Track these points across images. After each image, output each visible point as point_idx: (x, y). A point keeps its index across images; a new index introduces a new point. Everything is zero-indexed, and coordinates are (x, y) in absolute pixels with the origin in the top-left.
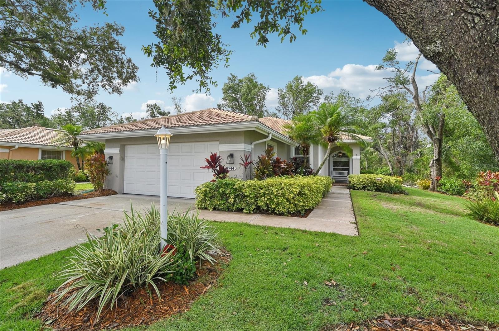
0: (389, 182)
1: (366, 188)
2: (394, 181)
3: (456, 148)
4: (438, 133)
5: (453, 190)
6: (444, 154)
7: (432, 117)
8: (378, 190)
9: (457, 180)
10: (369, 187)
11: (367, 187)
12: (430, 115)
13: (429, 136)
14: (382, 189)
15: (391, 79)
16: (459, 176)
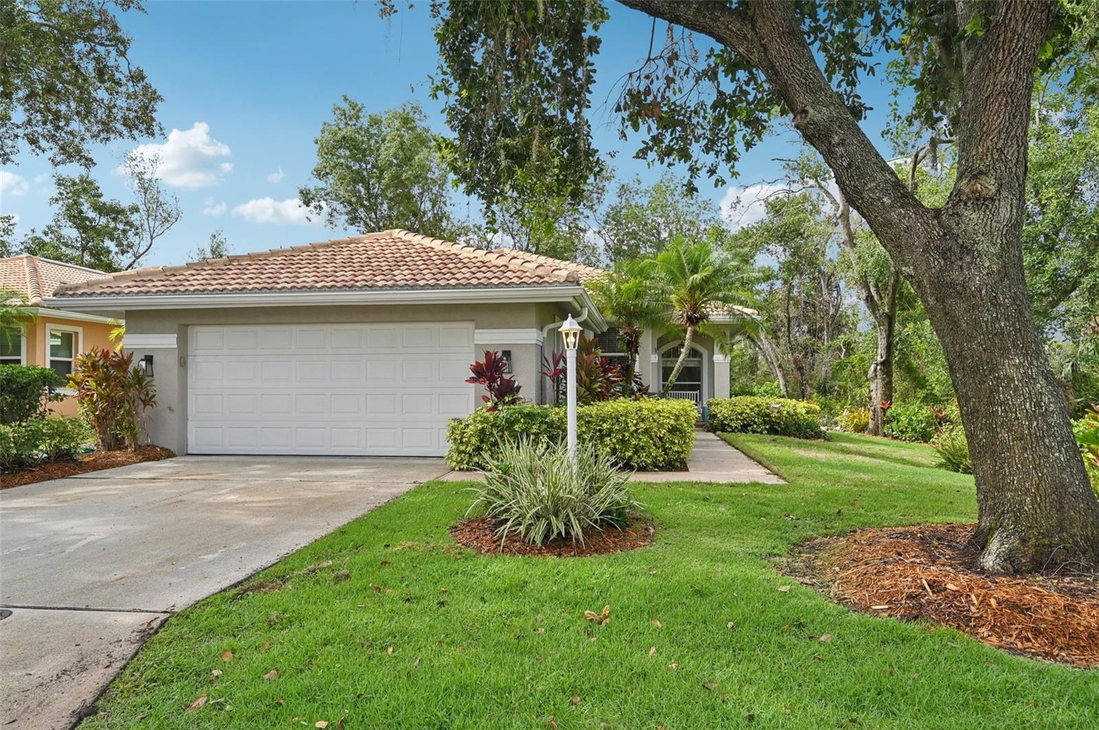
0: (796, 414)
1: (749, 428)
2: (804, 411)
3: (920, 338)
4: (886, 301)
5: (914, 430)
6: (897, 350)
7: (877, 263)
8: (772, 431)
9: (920, 408)
10: (755, 426)
11: (750, 425)
12: (873, 259)
13: (868, 307)
14: (782, 429)
15: (791, 163)
16: (925, 400)
